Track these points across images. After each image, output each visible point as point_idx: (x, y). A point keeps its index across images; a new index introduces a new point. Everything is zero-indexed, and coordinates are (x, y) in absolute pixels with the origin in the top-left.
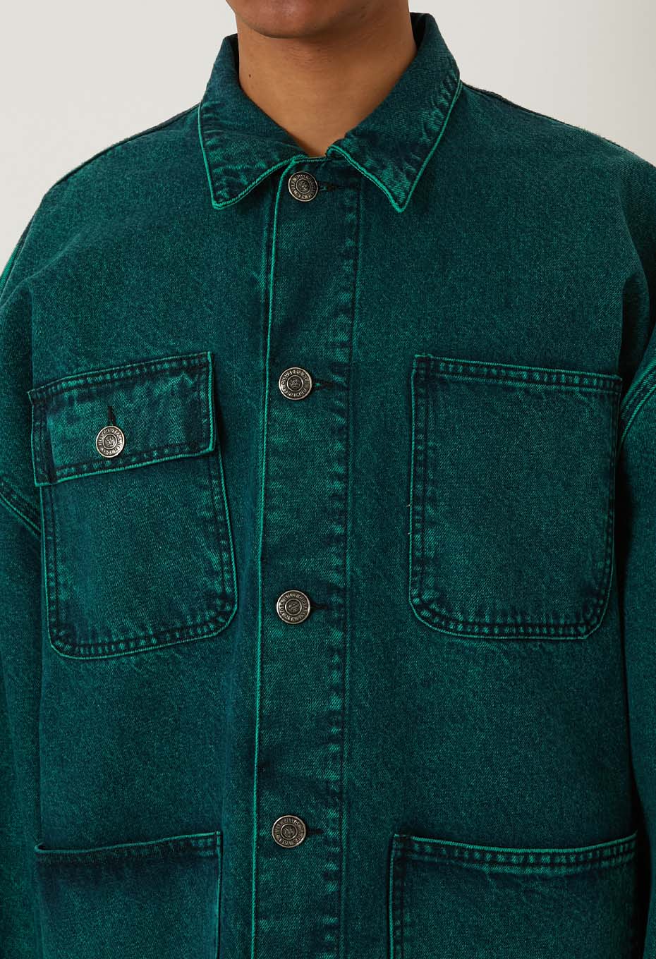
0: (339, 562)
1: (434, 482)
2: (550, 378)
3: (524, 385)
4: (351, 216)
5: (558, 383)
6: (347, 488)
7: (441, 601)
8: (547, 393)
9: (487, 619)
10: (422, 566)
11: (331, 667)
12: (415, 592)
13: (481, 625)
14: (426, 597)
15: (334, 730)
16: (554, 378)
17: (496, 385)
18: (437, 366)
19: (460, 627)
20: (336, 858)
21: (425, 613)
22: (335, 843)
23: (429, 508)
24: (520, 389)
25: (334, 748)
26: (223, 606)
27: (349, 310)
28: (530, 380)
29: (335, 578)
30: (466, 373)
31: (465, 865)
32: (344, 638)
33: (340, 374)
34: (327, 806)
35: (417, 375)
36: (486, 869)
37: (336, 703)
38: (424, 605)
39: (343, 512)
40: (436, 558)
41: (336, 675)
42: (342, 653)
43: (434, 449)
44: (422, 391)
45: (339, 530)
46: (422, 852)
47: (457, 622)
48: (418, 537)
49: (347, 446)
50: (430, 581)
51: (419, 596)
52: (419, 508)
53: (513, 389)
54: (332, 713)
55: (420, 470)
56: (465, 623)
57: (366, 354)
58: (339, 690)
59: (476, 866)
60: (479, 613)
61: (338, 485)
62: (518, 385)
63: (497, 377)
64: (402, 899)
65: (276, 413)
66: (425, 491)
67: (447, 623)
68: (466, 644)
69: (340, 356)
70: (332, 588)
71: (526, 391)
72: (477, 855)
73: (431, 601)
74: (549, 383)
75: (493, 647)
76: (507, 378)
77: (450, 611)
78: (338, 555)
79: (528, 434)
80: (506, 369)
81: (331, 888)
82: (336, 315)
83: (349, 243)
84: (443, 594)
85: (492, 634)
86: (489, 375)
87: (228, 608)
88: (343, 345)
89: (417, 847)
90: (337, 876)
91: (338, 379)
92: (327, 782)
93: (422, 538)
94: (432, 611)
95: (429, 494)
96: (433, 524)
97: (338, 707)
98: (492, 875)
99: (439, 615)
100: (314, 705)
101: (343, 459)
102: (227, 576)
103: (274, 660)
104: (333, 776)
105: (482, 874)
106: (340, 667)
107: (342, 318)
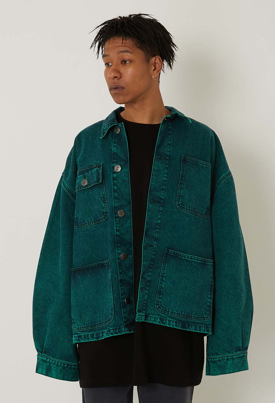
0: (164, 194)
1: (184, 181)
2: (206, 164)
3: (201, 165)
5: (208, 165)
6: (167, 180)
7: (182, 204)
8: (206, 167)
9: (191, 209)
10: (180, 197)
11: (159, 215)
12: (177, 202)
13: (189, 210)
15: (158, 227)
16: (207, 164)
17: (196, 164)
18: (186, 158)
19: (185, 210)
20: (155, 251)
21: (179, 206)
22: (155, 248)
23: (182, 185)
24: (200, 165)
25: (157, 230)
26: (106, 214)
27: (170, 145)
29: (162, 197)
30: (191, 160)
31: (179, 257)
32: (162, 209)
33: (168, 157)
34: (155, 241)
35: (182, 159)
36: (183, 258)
37: (159, 221)
38: (179, 205)
39: (165, 184)
40: (182, 196)
41: (160, 216)
42: (161, 212)
43: (185, 174)
44: (183, 162)
45: (164, 188)
46: (171, 253)
47: (185, 209)
48: (179, 191)
49: (168, 171)
50: (181, 200)
51: (178, 203)
52: (180, 185)
53: (199, 165)
54: (158, 223)
55: (182, 178)
56: (187, 209)
57: (173, 154)
58: (160, 219)
59: (181, 257)
60: (189, 208)
61: (165, 179)
62: (200, 164)
63: (197, 162)
64: (166, 261)
65: (155, 162)
66: (182, 182)
67: (183, 209)
68: (186, 213)
69: (168, 154)
70: (161, 199)
71: (202, 166)
72: (182, 255)
73: (180, 204)
74: (206, 165)
75: (191, 214)
76: (198, 163)
77: (184, 206)
78: (164, 193)
80: (199, 161)
81: (154, 257)
82: (168, 145)
84: (183, 203)
85: (191, 212)
86: (195, 162)
88: (169, 151)
89: (170, 252)
90: (154, 255)
91: (167, 158)
92: (155, 236)
93: (180, 191)
94: (180, 206)
95: (183, 183)
96: (183, 189)
97: (159, 222)
98: (185, 260)
99: (181, 207)
100: (154, 221)
101: (167, 174)
103: (149, 211)
104: (157, 236)
105: (183, 259)
107: (169, 146)
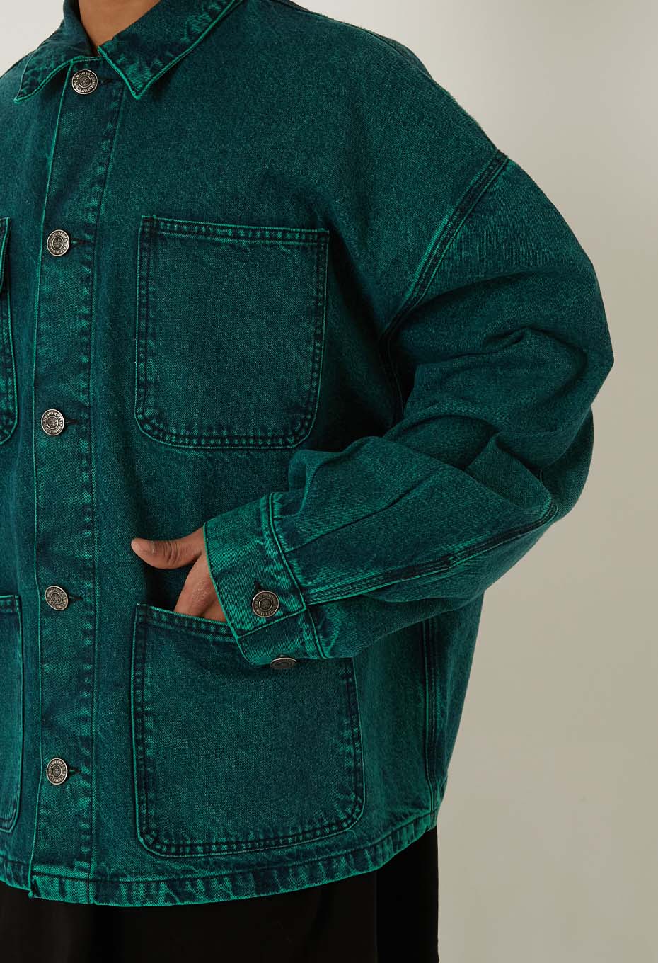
0: (85, 385)
1: (154, 320)
2: (254, 234)
3: (229, 240)
4: (114, 104)
5: (263, 238)
6: (90, 326)
7: (159, 417)
8: (251, 246)
9: (195, 432)
10: (145, 388)
11: (81, 469)
12: (139, 410)
13: (191, 438)
14: (147, 414)
15: (87, 519)
16: (258, 234)
17: (205, 241)
18: (158, 225)
19: (174, 439)
20: (92, 619)
21: (147, 427)
22: (92, 608)
23: (150, 341)
24: (226, 244)
25: (88, 533)
26: (7, 421)
27: (101, 181)
28: (236, 236)
29: (83, 397)
30: (180, 231)
31: (193, 633)
32: (90, 445)
33: (90, 233)
34: (84, 578)
35: (143, 232)
36: (210, 637)
37: (87, 498)
38: (146, 420)
39: (88, 345)
40: (155, 384)
41: (85, 476)
42: (89, 458)
43: (154, 293)
44: (146, 245)
45: (85, 359)
46: (159, 620)
47: (172, 434)
48: (142, 365)
49: (91, 291)
50: (151, 401)
51: (142, 413)
52: (142, 342)
53: (219, 244)
54: (85, 506)
55: (144, 310)
56: (178, 436)
57: (110, 215)
58: (88, 487)
59: (201, 635)
60: (189, 428)
61: (84, 323)
62: (224, 240)
63: (207, 234)
64: (144, 655)
66: (147, 328)
67: (164, 436)
68: (179, 452)
69: (91, 219)
70: (81, 407)
71: (232, 245)
72: (203, 626)
73: (151, 418)
74: (253, 238)
75: (201, 455)
76: (215, 234)
77: (166, 425)
78: (84, 380)
79: (232, 282)
80: (214, 227)
81: (88, 642)
82: (92, 185)
83: (110, 126)
84: (161, 413)
85: (200, 444)
86: (199, 232)
87: (11, 423)
88: (94, 209)
89: (155, 615)
90: (91, 633)
91: (88, 237)
92: (84, 560)
93: (145, 366)
94: (152, 425)
95: (150, 330)
96: (154, 354)
97: (89, 501)
98: (214, 643)
99: (157, 428)
100: (70, 500)
101: (88, 303)
102: (10, 397)
103: (43, 464)
104: (87, 556)
105: (206, 641)
106: (88, 469)
107: (97, 188)
